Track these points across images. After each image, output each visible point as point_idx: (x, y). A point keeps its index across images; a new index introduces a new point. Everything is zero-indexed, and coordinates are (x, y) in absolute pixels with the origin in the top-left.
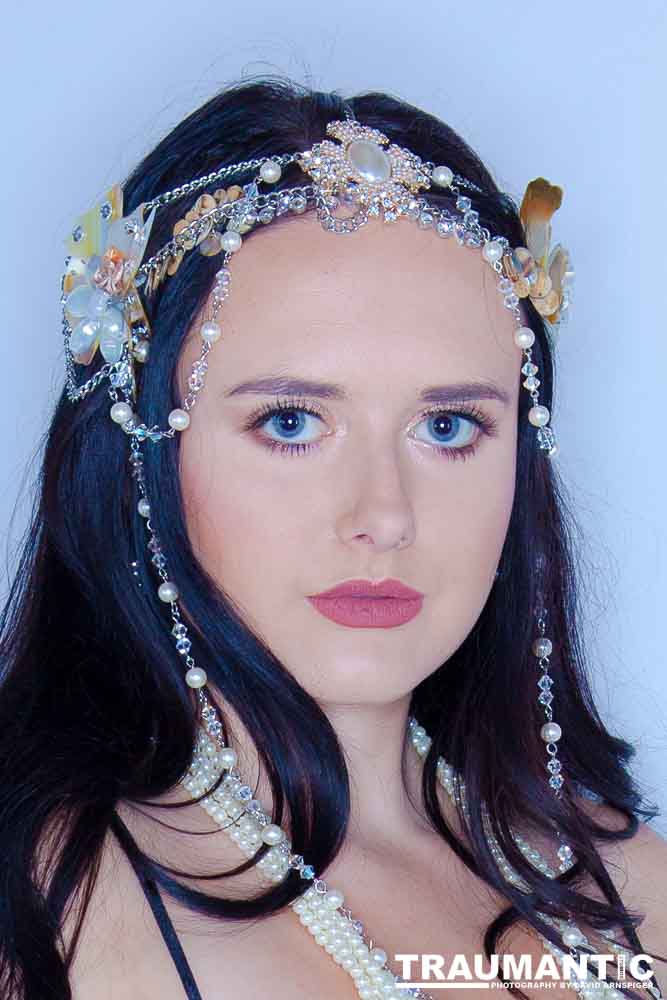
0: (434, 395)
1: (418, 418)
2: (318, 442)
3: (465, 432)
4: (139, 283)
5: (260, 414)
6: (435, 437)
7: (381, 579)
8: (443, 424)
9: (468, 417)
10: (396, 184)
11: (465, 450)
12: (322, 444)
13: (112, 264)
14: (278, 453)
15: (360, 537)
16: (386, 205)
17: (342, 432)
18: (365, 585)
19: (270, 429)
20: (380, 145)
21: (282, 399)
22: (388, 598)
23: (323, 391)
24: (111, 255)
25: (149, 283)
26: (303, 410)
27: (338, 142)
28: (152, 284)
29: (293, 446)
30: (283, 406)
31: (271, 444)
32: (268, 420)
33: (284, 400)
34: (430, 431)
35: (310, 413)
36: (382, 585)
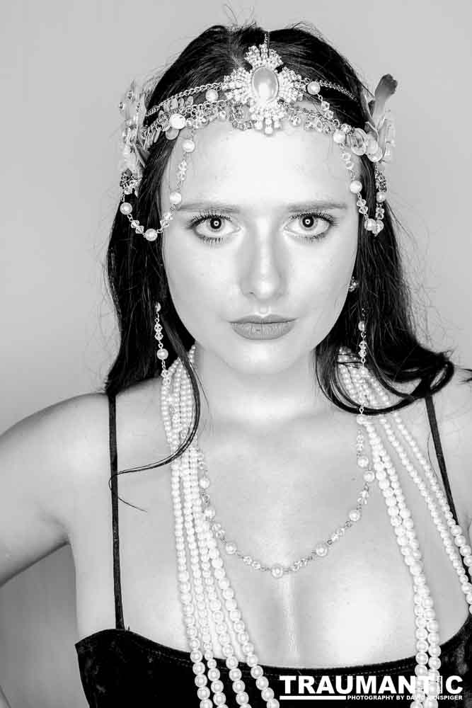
3: (320, 226)
6: (303, 228)
9: (323, 218)
11: (319, 237)
12: (232, 236)
16: (267, 122)
17: (244, 229)
18: (257, 316)
20: (277, 68)
22: (273, 322)
26: (224, 218)
27: (250, 68)
28: (147, 143)
29: (213, 239)
32: (204, 221)
34: (300, 225)
35: (228, 219)
36: (268, 317)
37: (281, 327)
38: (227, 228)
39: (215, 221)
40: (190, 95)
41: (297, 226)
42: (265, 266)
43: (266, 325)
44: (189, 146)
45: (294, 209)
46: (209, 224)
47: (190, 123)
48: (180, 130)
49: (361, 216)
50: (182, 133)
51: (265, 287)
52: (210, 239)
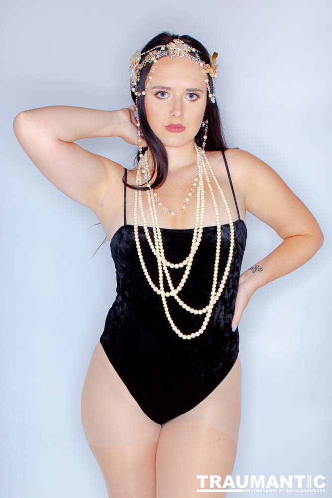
1: (186, 94)
2: (167, 98)
3: (195, 97)
5: (157, 92)
8: (191, 95)
9: (196, 95)
10: (184, 51)
11: (195, 101)
13: (135, 64)
15: (173, 115)
17: (171, 96)
19: (159, 95)
20: (183, 44)
22: (179, 127)
23: (168, 89)
24: (135, 62)
25: (140, 68)
27: (174, 43)
29: (163, 98)
31: (159, 98)
33: (161, 90)
35: (166, 92)
36: (177, 124)
37: (181, 129)
38: (166, 96)
39: (163, 93)
41: (188, 96)
42: (178, 106)
45: (188, 90)
46: (161, 94)
49: (208, 91)
51: (178, 113)
52: (161, 99)
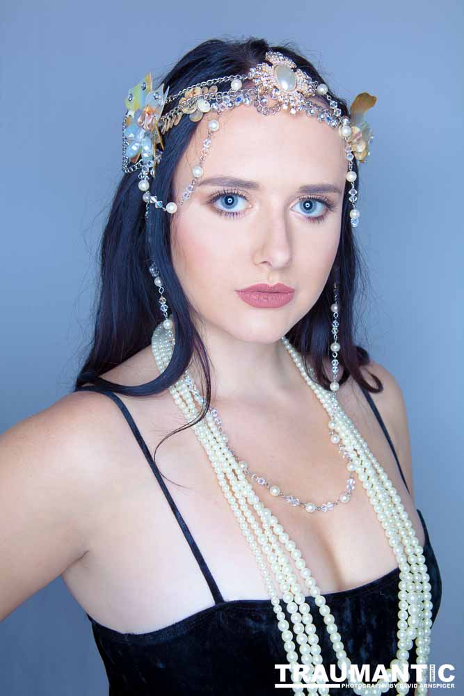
0: (306, 189)
1: (297, 200)
2: (244, 212)
3: (319, 209)
4: (160, 125)
5: (214, 196)
6: (303, 211)
7: (275, 283)
8: (308, 204)
9: (320, 201)
10: (298, 92)
11: (319, 219)
12: (247, 212)
13: (147, 115)
14: (223, 216)
15: (265, 262)
16: (292, 104)
17: (257, 207)
18: (266, 286)
19: (219, 204)
20: (292, 68)
21: (226, 188)
22: (277, 292)
23: (249, 185)
24: (147, 110)
25: (165, 126)
26: (237, 194)
27: (271, 65)
28: (166, 128)
29: (231, 213)
30: (226, 192)
31: (220, 212)
32: (219, 198)
33: (228, 189)
34: (301, 208)
35: (241, 196)
36: (275, 287)
38: (240, 205)
39: (228, 199)
40: (213, 85)
41: (299, 207)
43: (272, 295)
44: (214, 126)
46: (224, 201)
47: (215, 107)
48: (204, 113)
50: (206, 117)
52: (227, 214)
